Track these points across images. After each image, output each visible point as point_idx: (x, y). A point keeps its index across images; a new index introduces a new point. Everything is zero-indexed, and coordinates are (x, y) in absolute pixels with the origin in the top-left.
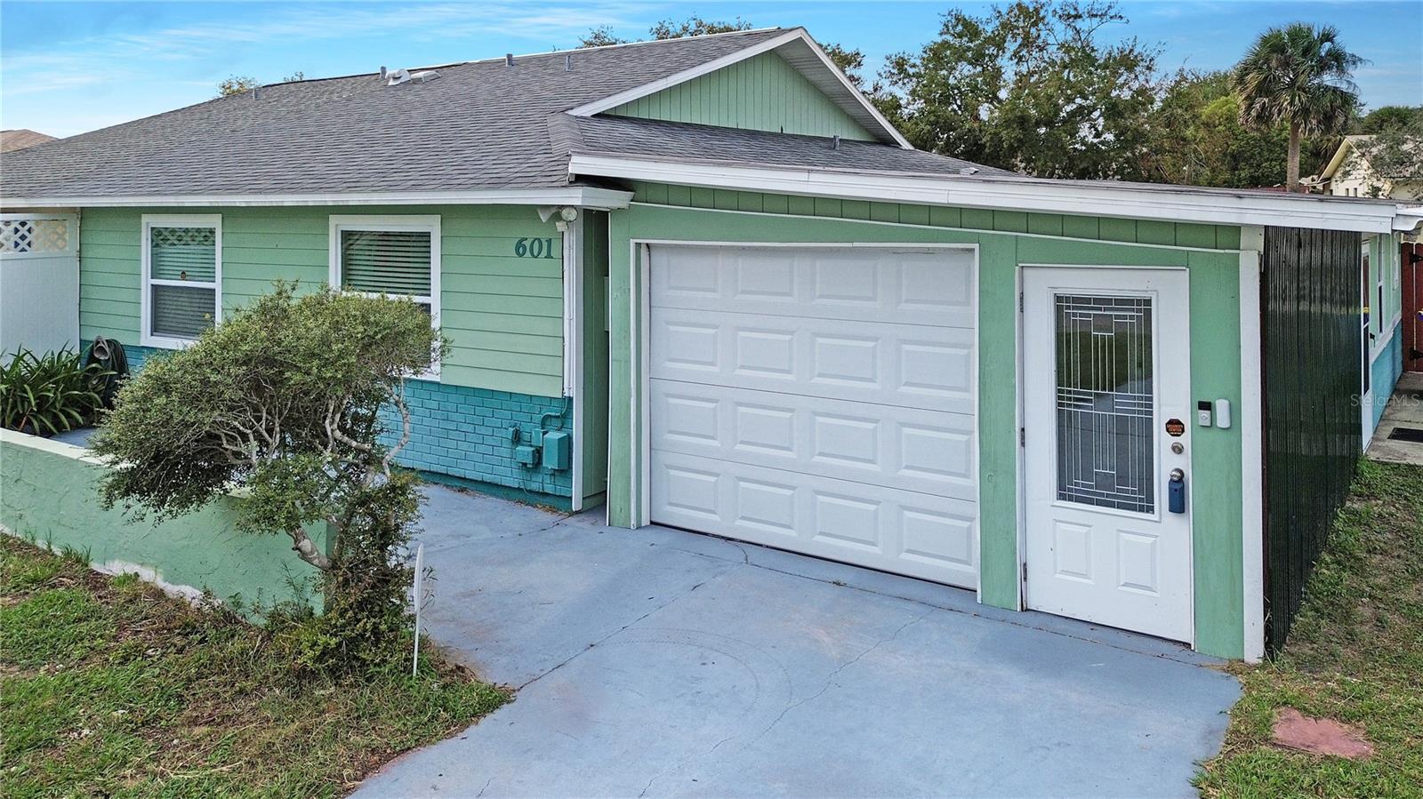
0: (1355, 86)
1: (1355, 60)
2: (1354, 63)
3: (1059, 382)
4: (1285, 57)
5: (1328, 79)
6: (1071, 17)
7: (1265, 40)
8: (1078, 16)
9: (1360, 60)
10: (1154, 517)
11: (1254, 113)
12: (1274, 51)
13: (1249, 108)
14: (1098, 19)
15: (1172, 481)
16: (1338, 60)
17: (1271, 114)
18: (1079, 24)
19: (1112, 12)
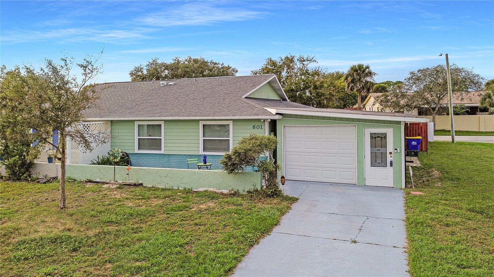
0: (375, 81)
1: (375, 74)
2: (374, 75)
3: (371, 147)
4: (358, 73)
5: (368, 79)
6: (302, 60)
7: (352, 69)
8: (304, 61)
9: (376, 74)
10: (387, 168)
11: (350, 88)
12: (355, 71)
13: (348, 86)
14: (309, 61)
15: (390, 162)
16: (370, 74)
17: (354, 88)
18: (304, 63)
19: (313, 60)
